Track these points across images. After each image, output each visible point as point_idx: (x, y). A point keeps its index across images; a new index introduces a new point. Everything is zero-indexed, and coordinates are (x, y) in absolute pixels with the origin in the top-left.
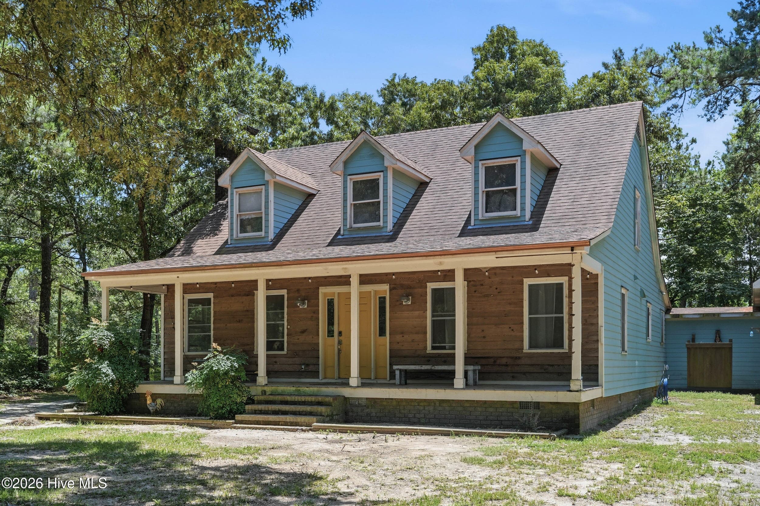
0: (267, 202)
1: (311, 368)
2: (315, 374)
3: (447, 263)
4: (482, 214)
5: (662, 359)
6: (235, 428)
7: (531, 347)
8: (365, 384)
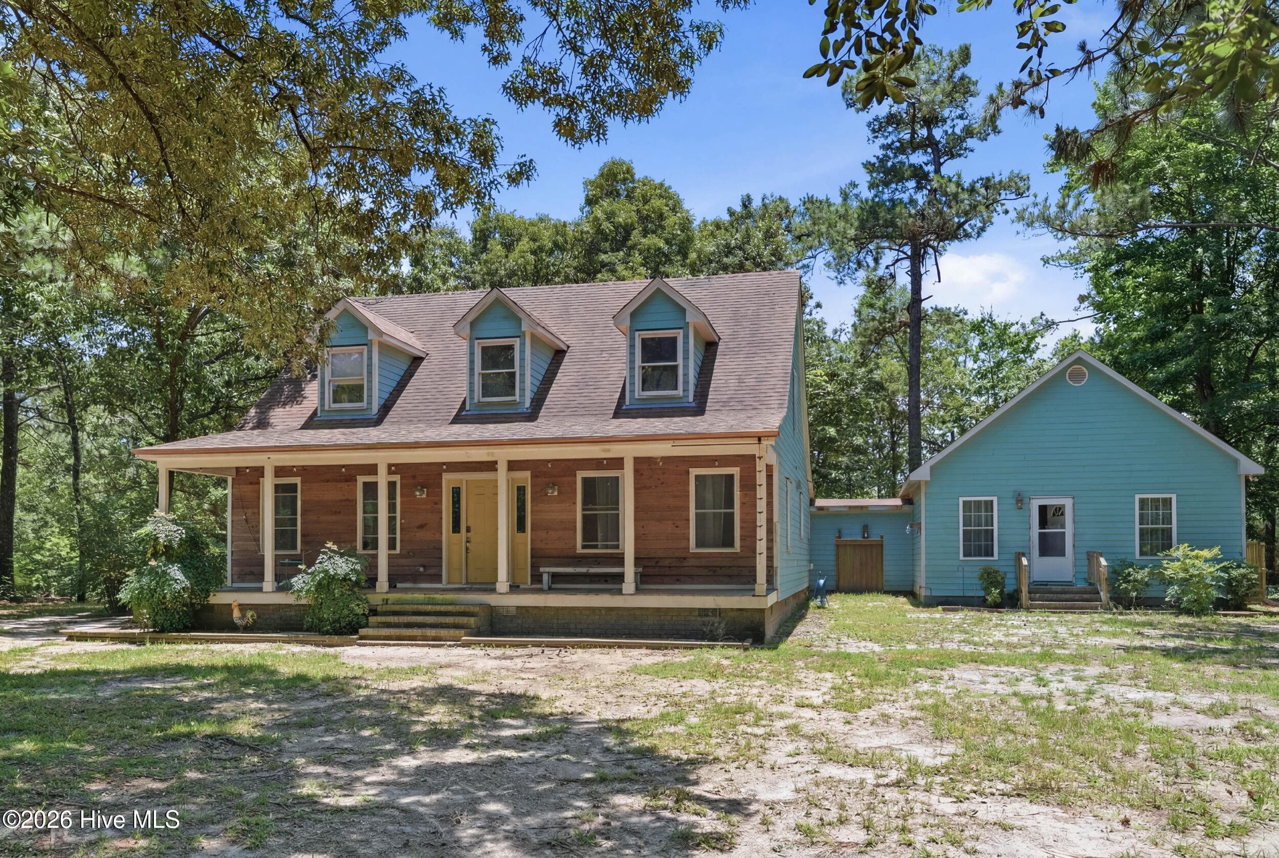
0: (370, 365)
1: (432, 571)
2: (437, 578)
3: (615, 451)
4: (639, 393)
5: (807, 558)
6: (360, 645)
7: (698, 545)
8: (514, 588)
